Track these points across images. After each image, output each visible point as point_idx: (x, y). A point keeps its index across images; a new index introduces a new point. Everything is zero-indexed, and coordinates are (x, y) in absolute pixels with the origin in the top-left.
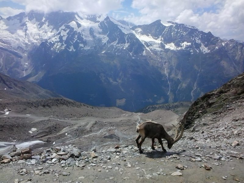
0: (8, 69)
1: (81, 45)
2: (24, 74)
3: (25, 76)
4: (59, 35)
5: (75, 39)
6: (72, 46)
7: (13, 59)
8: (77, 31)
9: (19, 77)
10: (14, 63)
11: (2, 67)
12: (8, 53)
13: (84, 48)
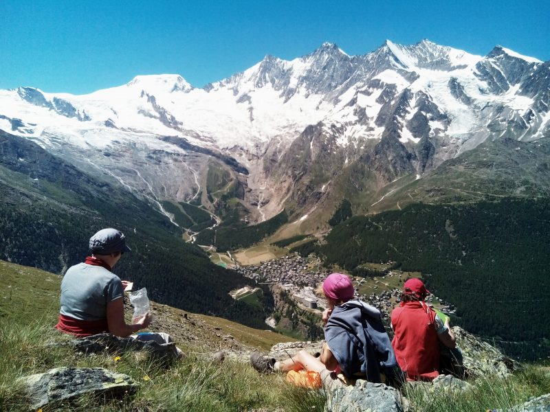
0: (216, 200)
1: (434, 125)
2: (259, 215)
3: (264, 220)
4: (354, 107)
5: (408, 109)
6: (405, 129)
7: (226, 174)
8: (410, 90)
9: (248, 223)
10: (230, 184)
11: (200, 194)
12: (214, 158)
13: (447, 133)
